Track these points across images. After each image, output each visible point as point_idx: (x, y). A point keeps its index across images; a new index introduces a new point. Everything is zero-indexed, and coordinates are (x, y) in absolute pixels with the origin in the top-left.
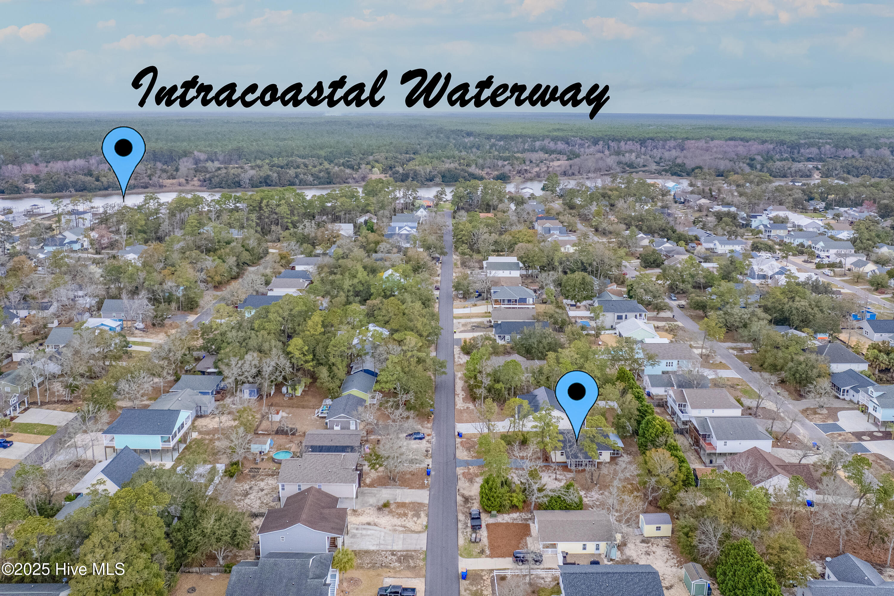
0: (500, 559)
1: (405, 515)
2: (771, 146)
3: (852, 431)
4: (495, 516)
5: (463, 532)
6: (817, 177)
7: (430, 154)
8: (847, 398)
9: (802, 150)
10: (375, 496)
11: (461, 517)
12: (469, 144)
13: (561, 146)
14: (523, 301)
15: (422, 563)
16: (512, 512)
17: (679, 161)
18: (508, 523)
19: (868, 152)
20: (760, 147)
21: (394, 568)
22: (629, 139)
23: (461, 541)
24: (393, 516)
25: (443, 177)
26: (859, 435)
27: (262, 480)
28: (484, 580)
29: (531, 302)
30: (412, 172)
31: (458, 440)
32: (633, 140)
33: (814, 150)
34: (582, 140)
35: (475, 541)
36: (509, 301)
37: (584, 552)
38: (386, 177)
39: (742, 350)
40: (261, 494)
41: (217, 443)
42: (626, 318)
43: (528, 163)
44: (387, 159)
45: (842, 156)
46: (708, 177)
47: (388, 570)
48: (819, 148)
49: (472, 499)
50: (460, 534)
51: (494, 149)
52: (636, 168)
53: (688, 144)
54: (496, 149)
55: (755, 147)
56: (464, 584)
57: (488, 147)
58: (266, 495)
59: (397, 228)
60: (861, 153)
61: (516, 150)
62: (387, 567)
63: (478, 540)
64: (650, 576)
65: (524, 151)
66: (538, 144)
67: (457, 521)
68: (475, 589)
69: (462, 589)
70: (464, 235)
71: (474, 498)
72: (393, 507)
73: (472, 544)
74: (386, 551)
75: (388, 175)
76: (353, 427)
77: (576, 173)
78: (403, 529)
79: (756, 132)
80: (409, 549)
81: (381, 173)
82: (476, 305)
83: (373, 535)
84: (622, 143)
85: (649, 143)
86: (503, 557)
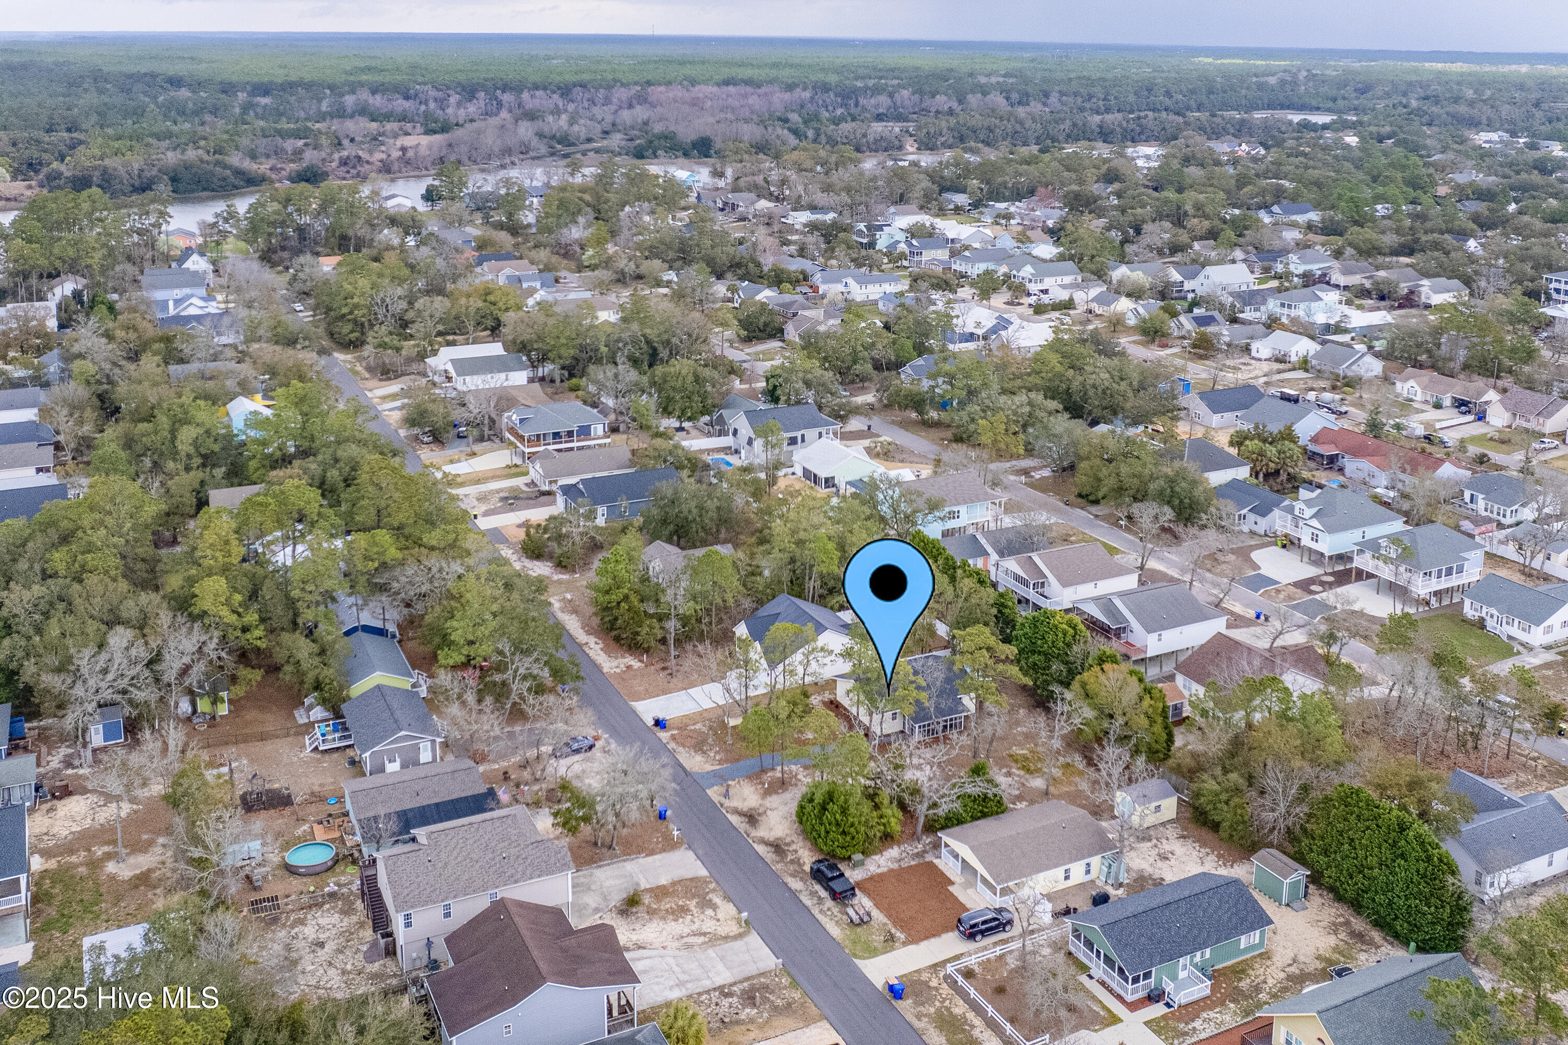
0: (933, 940)
1: (684, 910)
2: (807, 95)
3: (1291, 581)
4: (861, 863)
5: (821, 911)
6: (910, 149)
7: (110, 131)
8: (1245, 529)
9: (862, 101)
10: (589, 889)
11: (795, 884)
12: (190, 105)
13: (401, 104)
14: (585, 431)
15: (797, 995)
16: (886, 849)
17: (658, 128)
18: (891, 871)
19: (973, 100)
20: (787, 96)
21: (752, 1021)
22: (536, 87)
23: (835, 931)
24: (663, 918)
25: (174, 180)
26: (1304, 585)
27: (302, 922)
28: (937, 989)
29: (600, 431)
30: (97, 173)
31: (664, 735)
32: (545, 89)
33: (883, 100)
34: (438, 90)
35: (862, 922)
36: (556, 435)
37: (1070, 883)
38: (30, 187)
39: (1026, 472)
40: (323, 954)
41: (111, 867)
42: (803, 440)
43: (346, 142)
44: (14, 145)
45: (933, 110)
46: (746, 157)
47: (743, 1028)
48: (891, 95)
49: (788, 844)
50: (820, 917)
51: (252, 113)
52: (574, 144)
53: (658, 92)
54: (256, 114)
55: (780, 99)
56: (905, 1006)
57: (237, 110)
58: (340, 951)
59: (171, 303)
60: (960, 102)
61: (302, 114)
62: (738, 1022)
63: (866, 919)
64: (1232, 889)
65: (321, 117)
66: (349, 101)
67: (794, 894)
68: (932, 1010)
69: (910, 1017)
70: (356, 306)
71: (788, 840)
72: (647, 899)
73: (859, 930)
74: (707, 992)
75: (33, 183)
76: (425, 756)
77: (465, 159)
78: (701, 939)
79: (759, 67)
80: (747, 974)
81: (14, 178)
82: (474, 454)
83: (652, 969)
84: (525, 95)
85: (577, 92)
86: (934, 936)
